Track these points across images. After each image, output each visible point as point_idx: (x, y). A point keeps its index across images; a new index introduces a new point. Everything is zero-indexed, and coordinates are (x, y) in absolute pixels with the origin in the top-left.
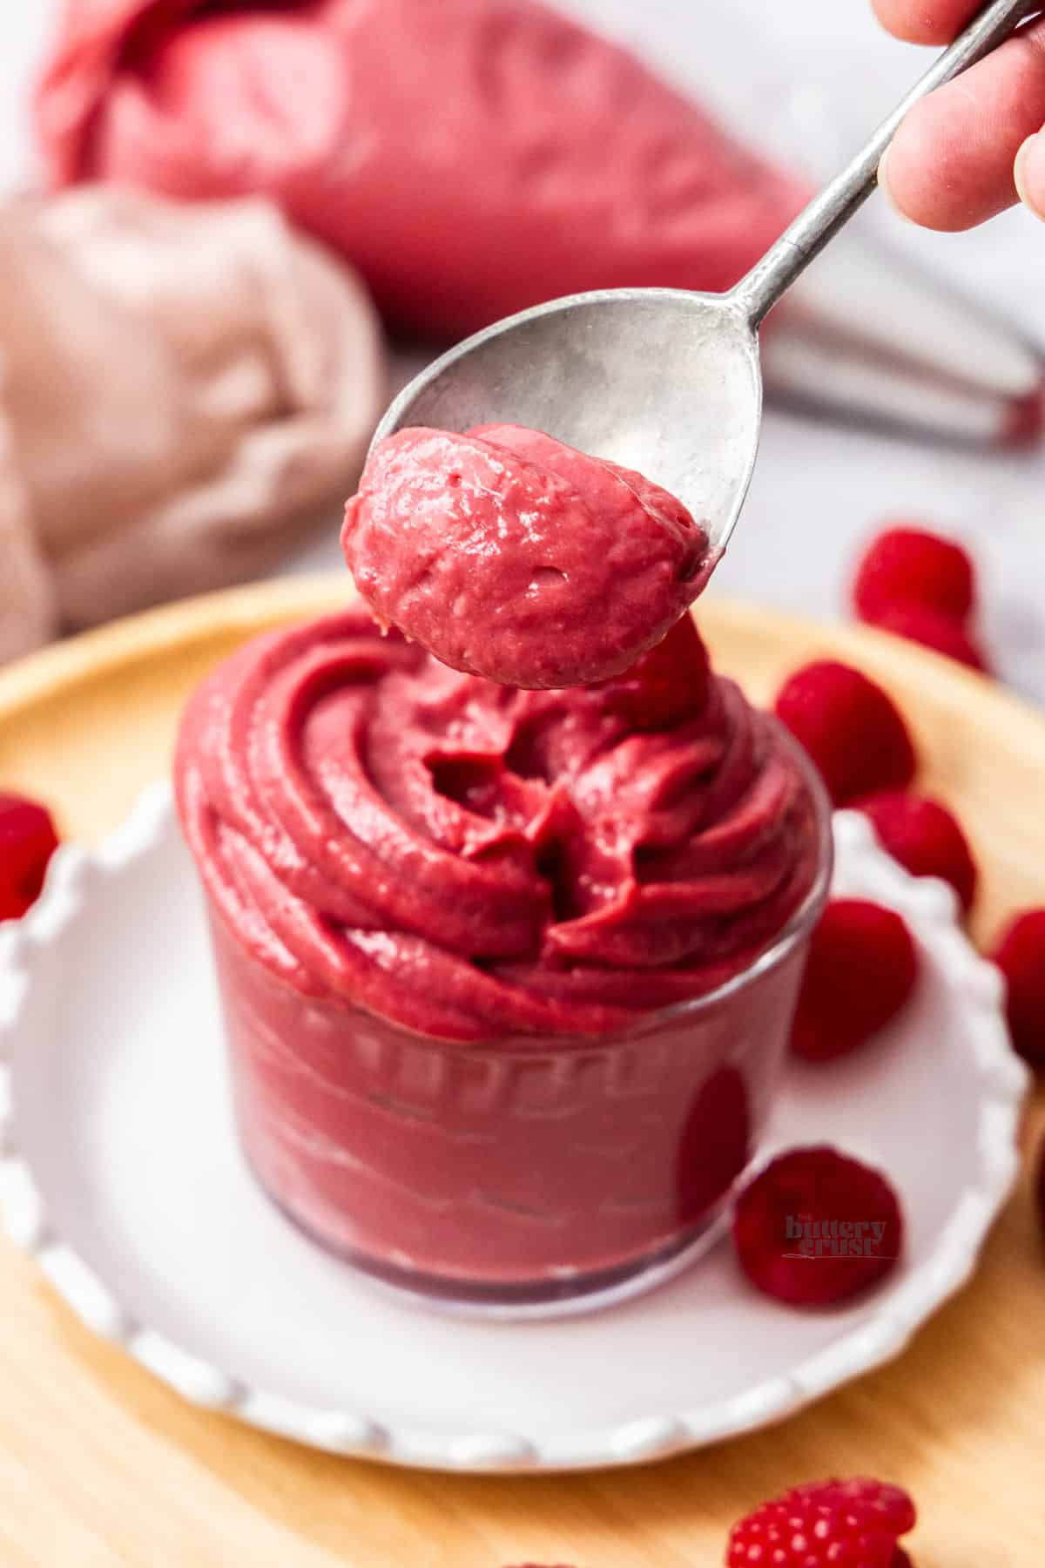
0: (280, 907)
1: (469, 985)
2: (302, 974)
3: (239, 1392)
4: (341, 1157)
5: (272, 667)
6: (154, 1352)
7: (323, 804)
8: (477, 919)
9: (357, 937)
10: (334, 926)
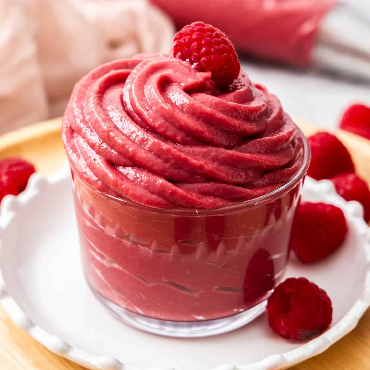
0: (92, 158)
1: (162, 185)
2: (99, 183)
3: (68, 347)
4: (116, 266)
5: (95, 77)
6: (38, 334)
7: (108, 119)
8: (168, 165)
9: (121, 169)
10: (111, 164)
